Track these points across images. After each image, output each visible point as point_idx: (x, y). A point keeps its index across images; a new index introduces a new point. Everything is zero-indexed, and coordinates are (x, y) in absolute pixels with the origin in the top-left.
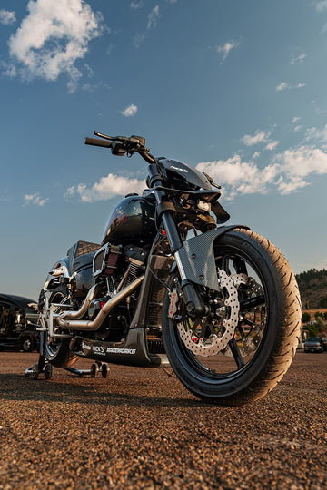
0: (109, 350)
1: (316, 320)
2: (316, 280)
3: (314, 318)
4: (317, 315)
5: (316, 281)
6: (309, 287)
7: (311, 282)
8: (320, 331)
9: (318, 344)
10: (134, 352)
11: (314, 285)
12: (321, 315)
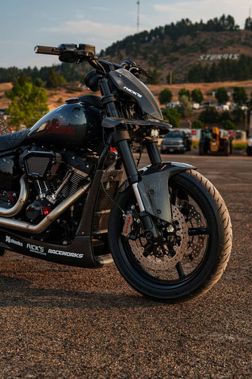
0: (50, 251)
1: (180, 100)
2: (188, 37)
3: (177, 98)
4: (182, 93)
5: (186, 40)
6: (176, 49)
7: (180, 41)
8: (183, 117)
9: (181, 141)
10: (81, 256)
11: (183, 46)
12: (187, 93)
